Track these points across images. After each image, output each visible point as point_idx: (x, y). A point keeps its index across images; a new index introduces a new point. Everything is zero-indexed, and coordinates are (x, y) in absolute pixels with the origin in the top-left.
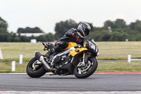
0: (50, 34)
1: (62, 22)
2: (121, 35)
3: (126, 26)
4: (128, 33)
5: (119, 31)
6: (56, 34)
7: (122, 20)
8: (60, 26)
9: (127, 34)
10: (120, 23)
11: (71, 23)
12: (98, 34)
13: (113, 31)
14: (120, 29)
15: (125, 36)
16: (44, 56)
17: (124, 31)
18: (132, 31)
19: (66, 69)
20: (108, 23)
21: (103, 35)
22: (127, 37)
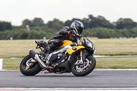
2: (39, 33)
3: (44, 25)
4: (46, 31)
5: (37, 30)
7: (40, 19)
9: (44, 33)
10: (38, 21)
12: (16, 33)
13: (31, 29)
14: (38, 27)
15: (42, 34)
16: (38, 54)
17: (42, 29)
18: (50, 30)
19: (63, 67)
20: (26, 22)
21: (21, 34)
22: (45, 36)
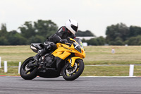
0: (101, 37)
1: (113, 26)
6: (107, 37)
8: (111, 29)
11: (121, 27)
